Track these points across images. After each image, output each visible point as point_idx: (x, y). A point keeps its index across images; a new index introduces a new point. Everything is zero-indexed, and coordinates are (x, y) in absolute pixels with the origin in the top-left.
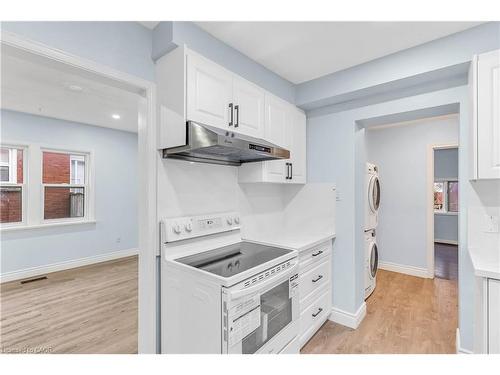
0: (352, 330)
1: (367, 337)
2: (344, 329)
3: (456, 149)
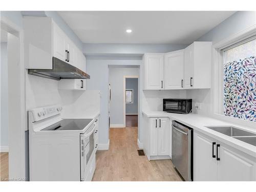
0: (107, 150)
1: (113, 151)
2: (104, 151)
3: (137, 79)
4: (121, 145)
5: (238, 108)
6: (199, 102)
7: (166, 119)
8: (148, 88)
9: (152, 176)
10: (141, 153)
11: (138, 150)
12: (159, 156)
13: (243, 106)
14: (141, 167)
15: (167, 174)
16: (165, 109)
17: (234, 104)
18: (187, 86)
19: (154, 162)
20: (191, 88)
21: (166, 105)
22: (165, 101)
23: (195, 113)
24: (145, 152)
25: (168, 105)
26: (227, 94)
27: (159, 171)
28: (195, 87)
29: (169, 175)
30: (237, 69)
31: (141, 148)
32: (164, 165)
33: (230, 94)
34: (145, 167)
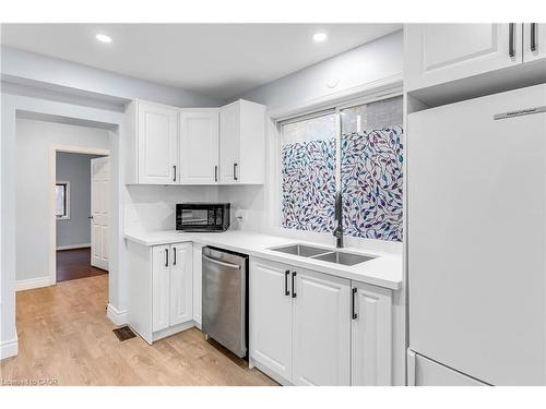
4: (60, 331)
5: (303, 215)
6: (242, 208)
7: (186, 245)
8: (144, 179)
9: (166, 372)
10: (125, 333)
11: (116, 331)
12: (174, 327)
14: (133, 363)
15: (197, 357)
16: (180, 226)
18: (227, 179)
19: (163, 343)
20: (235, 182)
21: (183, 216)
22: (180, 208)
23: (237, 228)
24: (133, 328)
25: (187, 217)
27: (178, 357)
28: (241, 181)
29: (201, 358)
30: (301, 155)
31: (120, 322)
32: (185, 341)
33: (292, 195)
34: (145, 360)
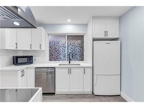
5: (56, 58)
6: (36, 57)
13: (58, 57)
17: (54, 56)
26: (51, 53)
33: (52, 53)
